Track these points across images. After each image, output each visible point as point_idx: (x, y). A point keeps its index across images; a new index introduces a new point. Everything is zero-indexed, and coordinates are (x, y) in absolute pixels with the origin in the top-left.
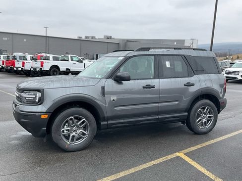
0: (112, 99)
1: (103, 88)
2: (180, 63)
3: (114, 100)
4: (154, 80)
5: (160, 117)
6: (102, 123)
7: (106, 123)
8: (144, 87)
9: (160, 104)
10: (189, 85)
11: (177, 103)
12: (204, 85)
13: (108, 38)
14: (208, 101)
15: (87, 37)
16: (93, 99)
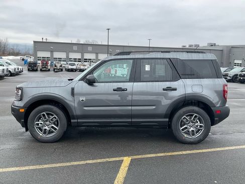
0: (81, 99)
1: (73, 89)
2: (163, 67)
3: (82, 100)
4: (129, 83)
5: (133, 120)
6: (72, 121)
7: (76, 121)
8: (114, 90)
9: (133, 108)
10: (169, 89)
11: (154, 107)
12: (189, 91)
13: (212, 45)
14: (196, 108)
15: (190, 46)
16: (63, 99)
